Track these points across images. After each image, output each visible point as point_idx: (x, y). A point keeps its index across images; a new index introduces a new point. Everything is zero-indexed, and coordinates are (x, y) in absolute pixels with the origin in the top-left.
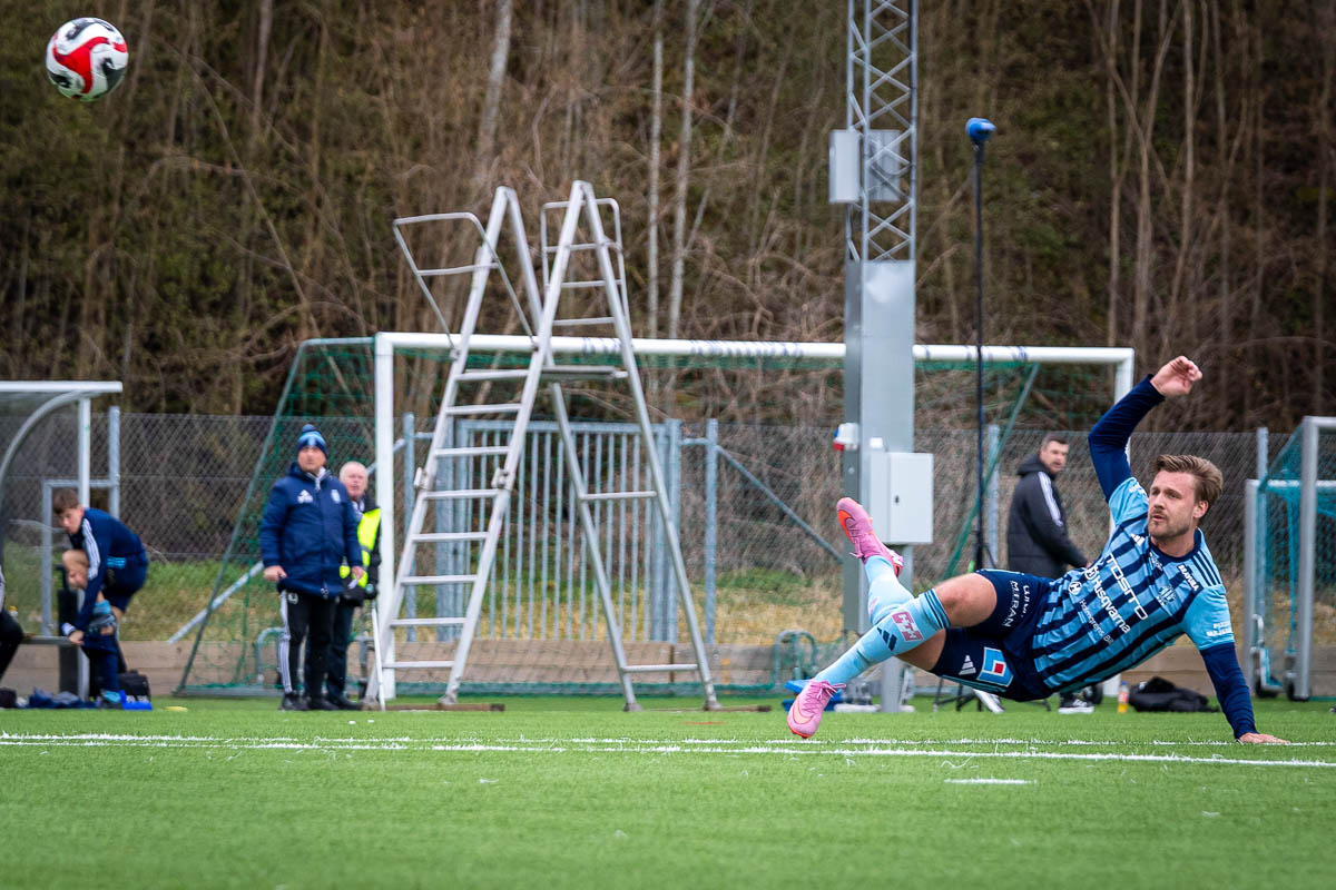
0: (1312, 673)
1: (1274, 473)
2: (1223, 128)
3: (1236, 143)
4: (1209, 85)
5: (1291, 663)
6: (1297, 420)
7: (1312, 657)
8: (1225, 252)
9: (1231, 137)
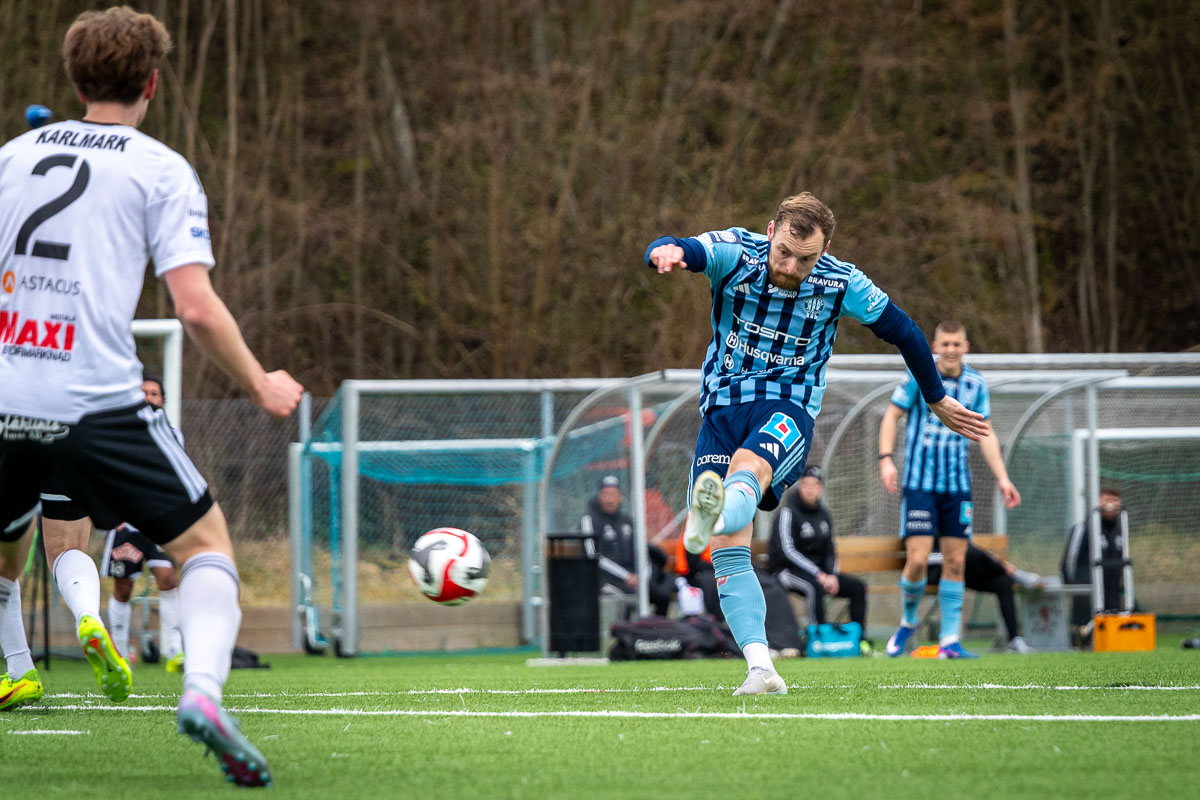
0: (359, 630)
1: (317, 436)
2: (263, 106)
3: (277, 119)
4: (250, 64)
5: (337, 621)
6: (338, 384)
7: (359, 613)
8: (267, 225)
9: (272, 112)
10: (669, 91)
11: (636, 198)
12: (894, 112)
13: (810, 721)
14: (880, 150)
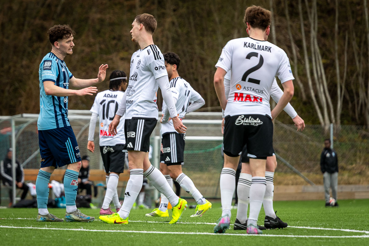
10: (26, 23)
11: (15, 58)
12: (99, 32)
13: (68, 231)
14: (94, 44)
